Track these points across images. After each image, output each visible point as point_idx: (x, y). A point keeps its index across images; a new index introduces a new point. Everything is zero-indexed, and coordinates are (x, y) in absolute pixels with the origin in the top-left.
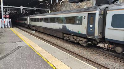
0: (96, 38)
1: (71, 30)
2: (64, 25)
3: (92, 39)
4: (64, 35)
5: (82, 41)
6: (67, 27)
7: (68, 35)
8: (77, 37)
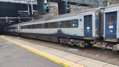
6: (63, 31)
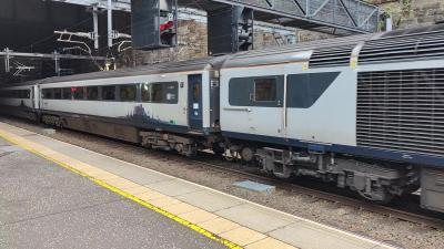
0: (207, 133)
1: (155, 118)
2: (138, 104)
3: (200, 137)
4: (142, 134)
5: (182, 144)
7: (149, 133)
8: (171, 136)
